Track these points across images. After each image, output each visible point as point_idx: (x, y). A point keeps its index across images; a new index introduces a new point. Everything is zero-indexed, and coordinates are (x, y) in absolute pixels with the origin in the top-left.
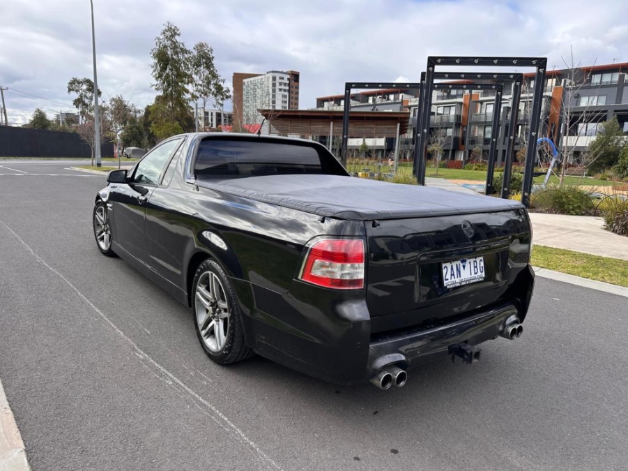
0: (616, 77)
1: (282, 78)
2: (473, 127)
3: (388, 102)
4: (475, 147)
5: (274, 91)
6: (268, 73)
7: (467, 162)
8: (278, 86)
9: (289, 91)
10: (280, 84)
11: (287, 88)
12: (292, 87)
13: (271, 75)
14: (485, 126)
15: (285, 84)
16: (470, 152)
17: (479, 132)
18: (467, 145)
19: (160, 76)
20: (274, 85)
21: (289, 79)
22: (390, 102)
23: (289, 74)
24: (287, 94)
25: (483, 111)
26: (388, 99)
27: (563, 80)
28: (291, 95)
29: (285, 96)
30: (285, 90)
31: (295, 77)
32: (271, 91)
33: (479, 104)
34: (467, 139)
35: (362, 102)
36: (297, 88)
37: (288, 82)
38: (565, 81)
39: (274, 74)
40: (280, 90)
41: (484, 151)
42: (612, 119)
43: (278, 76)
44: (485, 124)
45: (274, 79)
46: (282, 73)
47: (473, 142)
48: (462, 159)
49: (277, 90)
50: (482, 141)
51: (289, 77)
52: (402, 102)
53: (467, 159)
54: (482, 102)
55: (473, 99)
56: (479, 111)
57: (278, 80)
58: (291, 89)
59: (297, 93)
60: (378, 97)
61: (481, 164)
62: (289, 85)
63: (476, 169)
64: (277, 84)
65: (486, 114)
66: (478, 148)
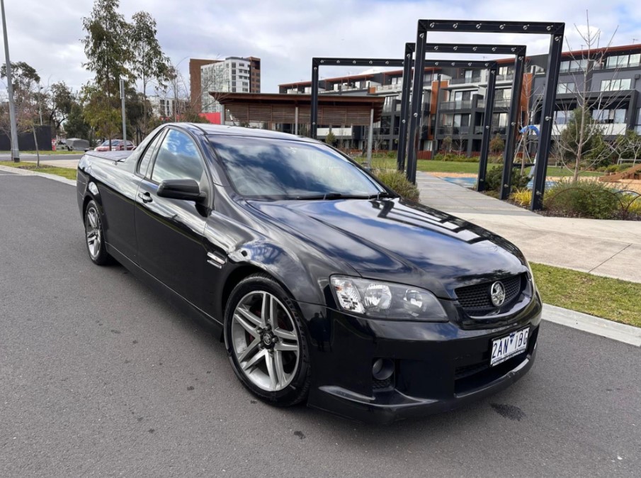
0: (584, 64)
1: (243, 65)
2: (442, 116)
3: (354, 89)
4: (445, 137)
5: (234, 78)
6: (227, 59)
7: (436, 153)
8: (238, 73)
9: (250, 78)
10: (241, 71)
11: (248, 75)
12: (253, 74)
13: (230, 62)
14: (455, 115)
15: (246, 71)
16: (440, 142)
17: (448, 121)
18: (436, 136)
19: (94, 53)
20: (234, 72)
21: (249, 66)
22: (356, 89)
23: (250, 61)
24: (248, 81)
25: (452, 99)
26: (354, 87)
27: (532, 67)
28: (252, 82)
29: (246, 84)
30: (246, 78)
31: (256, 63)
32: (230, 77)
33: (448, 92)
34: (436, 129)
35: (327, 90)
36: (259, 75)
37: (248, 69)
38: (534, 68)
39: (234, 61)
40: (241, 77)
41: (453, 141)
42: (582, 107)
43: (238, 62)
44: (454, 113)
45: (234, 65)
46: (242, 59)
47: (442, 131)
48: (431, 150)
49: (237, 78)
50: (451, 130)
51: (249, 63)
52: (369, 90)
53: (436, 149)
54: (450, 90)
55: (441, 87)
56: (448, 99)
57: (238, 67)
58: (252, 77)
59: (259, 81)
60: (344, 84)
61: (450, 155)
62: (250, 72)
63: (446, 160)
64: (237, 71)
65: (455, 102)
66: (448, 138)
